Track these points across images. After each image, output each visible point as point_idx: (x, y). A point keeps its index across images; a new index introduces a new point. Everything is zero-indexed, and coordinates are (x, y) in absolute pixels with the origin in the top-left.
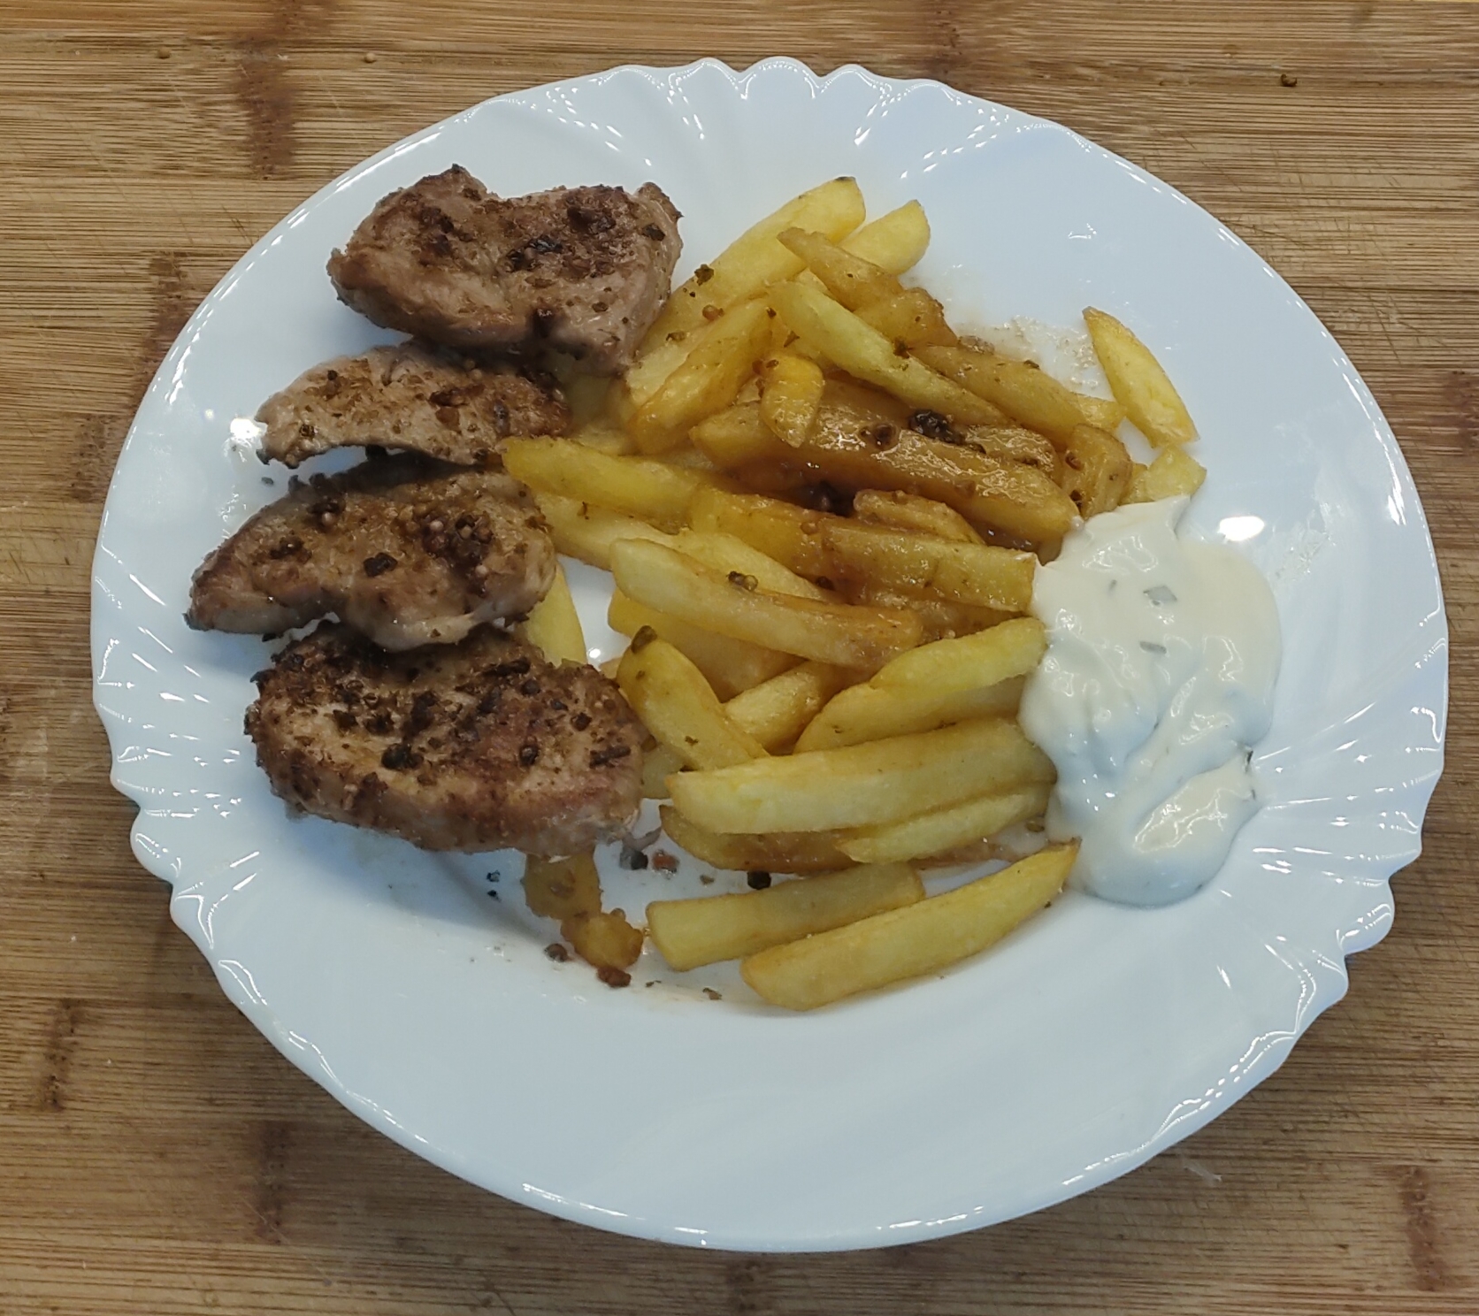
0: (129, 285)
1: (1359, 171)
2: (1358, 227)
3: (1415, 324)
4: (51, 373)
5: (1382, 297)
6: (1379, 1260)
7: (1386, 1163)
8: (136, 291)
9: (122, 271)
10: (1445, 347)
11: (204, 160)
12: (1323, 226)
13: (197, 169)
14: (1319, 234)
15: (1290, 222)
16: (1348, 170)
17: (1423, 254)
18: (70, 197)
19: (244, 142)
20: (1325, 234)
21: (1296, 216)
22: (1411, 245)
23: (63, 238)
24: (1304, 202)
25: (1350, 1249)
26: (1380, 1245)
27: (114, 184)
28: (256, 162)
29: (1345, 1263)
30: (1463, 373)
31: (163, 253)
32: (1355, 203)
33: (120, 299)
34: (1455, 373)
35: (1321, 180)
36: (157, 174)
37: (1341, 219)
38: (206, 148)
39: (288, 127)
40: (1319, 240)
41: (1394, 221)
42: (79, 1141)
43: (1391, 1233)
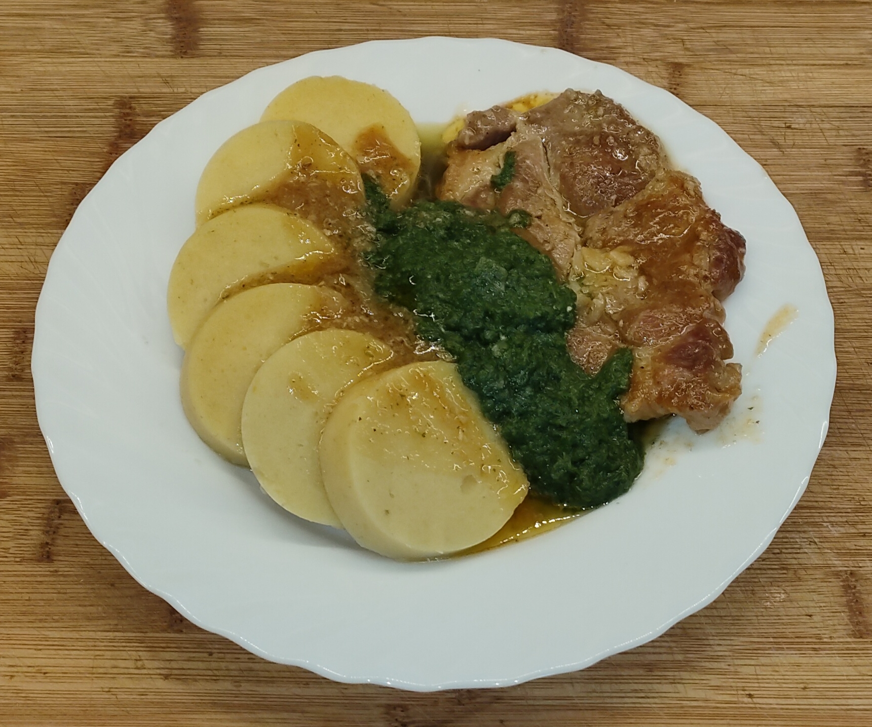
0: (103, 114)
1: (802, 45)
2: (803, 74)
3: (837, 124)
4: (55, 161)
5: (818, 110)
6: (830, 622)
7: (833, 569)
8: (106, 117)
9: (98, 107)
10: (853, 135)
11: (146, 48)
12: (783, 74)
13: (142, 53)
14: (782, 78)
15: (765, 72)
16: (797, 45)
17: (840, 88)
18: (68, 69)
19: (170, 38)
20: (785, 78)
21: (768, 69)
22: (833, 83)
23: (64, 90)
24: (772, 62)
25: (813, 617)
26: (832, 614)
27: (94, 61)
28: (177, 49)
29: (812, 625)
30: (864, 149)
31: (122, 97)
32: (801, 62)
33: (97, 121)
34: (860, 149)
35: (782, 50)
36: (118, 55)
37: (793, 70)
38: (148, 41)
39: (196, 30)
40: (781, 81)
41: (824, 71)
42: (62, 579)
43: (837, 608)
